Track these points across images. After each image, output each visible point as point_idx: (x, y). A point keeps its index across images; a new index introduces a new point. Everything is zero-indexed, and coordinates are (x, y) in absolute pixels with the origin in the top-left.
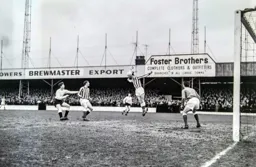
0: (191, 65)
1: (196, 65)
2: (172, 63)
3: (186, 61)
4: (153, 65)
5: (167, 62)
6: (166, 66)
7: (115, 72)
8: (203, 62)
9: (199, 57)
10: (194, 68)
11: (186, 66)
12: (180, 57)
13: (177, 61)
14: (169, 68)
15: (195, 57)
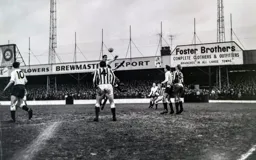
0: (218, 54)
1: (223, 53)
2: (199, 53)
3: (212, 50)
4: (179, 55)
5: (193, 51)
6: (192, 56)
7: (141, 63)
8: (230, 50)
9: (226, 45)
10: (221, 56)
11: (212, 55)
12: (206, 47)
13: (203, 50)
14: (195, 58)
15: (222, 46)
